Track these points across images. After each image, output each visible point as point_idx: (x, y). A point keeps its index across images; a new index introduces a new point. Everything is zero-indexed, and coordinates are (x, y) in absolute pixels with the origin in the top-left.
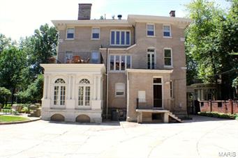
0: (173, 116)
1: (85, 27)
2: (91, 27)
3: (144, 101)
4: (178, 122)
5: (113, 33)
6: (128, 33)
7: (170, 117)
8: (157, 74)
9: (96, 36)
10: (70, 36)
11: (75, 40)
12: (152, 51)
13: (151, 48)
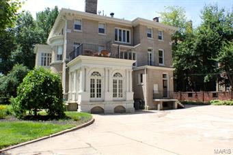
0: (180, 103)
1: (92, 21)
2: (98, 22)
3: (157, 93)
4: (182, 108)
5: (116, 30)
6: (128, 32)
7: (178, 104)
8: (165, 71)
9: (102, 31)
10: (78, 27)
11: (84, 32)
12: (150, 50)
13: (150, 48)
